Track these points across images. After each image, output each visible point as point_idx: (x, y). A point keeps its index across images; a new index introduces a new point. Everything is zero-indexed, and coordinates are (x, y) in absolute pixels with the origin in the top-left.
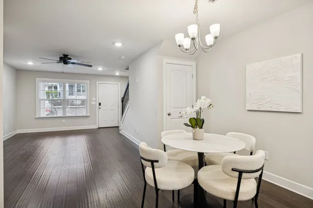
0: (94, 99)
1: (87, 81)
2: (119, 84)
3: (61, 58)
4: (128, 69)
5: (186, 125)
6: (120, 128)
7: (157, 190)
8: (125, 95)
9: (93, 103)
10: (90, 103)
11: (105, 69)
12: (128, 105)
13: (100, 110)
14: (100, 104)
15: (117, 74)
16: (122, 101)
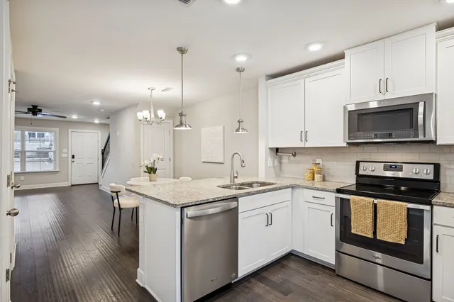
0: (65, 150)
1: (54, 129)
2: (100, 133)
3: (29, 109)
4: (109, 118)
5: (145, 172)
6: (100, 184)
7: (120, 209)
8: (105, 147)
9: (63, 155)
10: (60, 155)
11: (81, 117)
12: (109, 159)
13: (73, 164)
14: (73, 157)
15: (97, 121)
16: (103, 154)
